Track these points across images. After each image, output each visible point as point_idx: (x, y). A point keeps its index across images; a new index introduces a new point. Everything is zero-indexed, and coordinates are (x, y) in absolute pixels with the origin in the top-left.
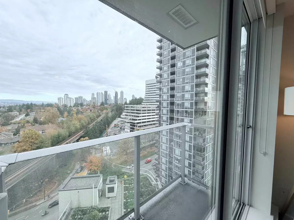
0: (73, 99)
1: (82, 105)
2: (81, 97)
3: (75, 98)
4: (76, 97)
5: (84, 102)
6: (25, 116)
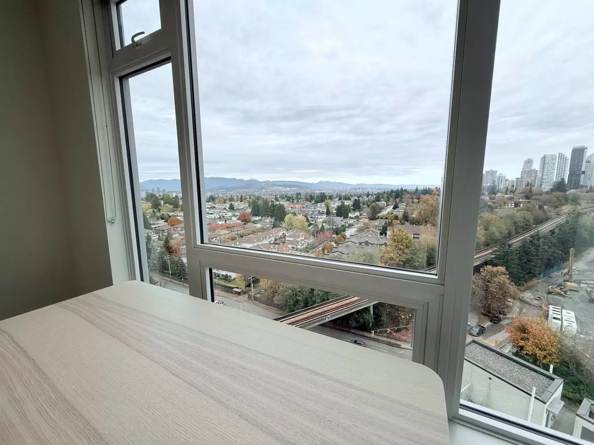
1: (492, 190)
2: (492, 173)
5: (499, 185)
6: (393, 209)
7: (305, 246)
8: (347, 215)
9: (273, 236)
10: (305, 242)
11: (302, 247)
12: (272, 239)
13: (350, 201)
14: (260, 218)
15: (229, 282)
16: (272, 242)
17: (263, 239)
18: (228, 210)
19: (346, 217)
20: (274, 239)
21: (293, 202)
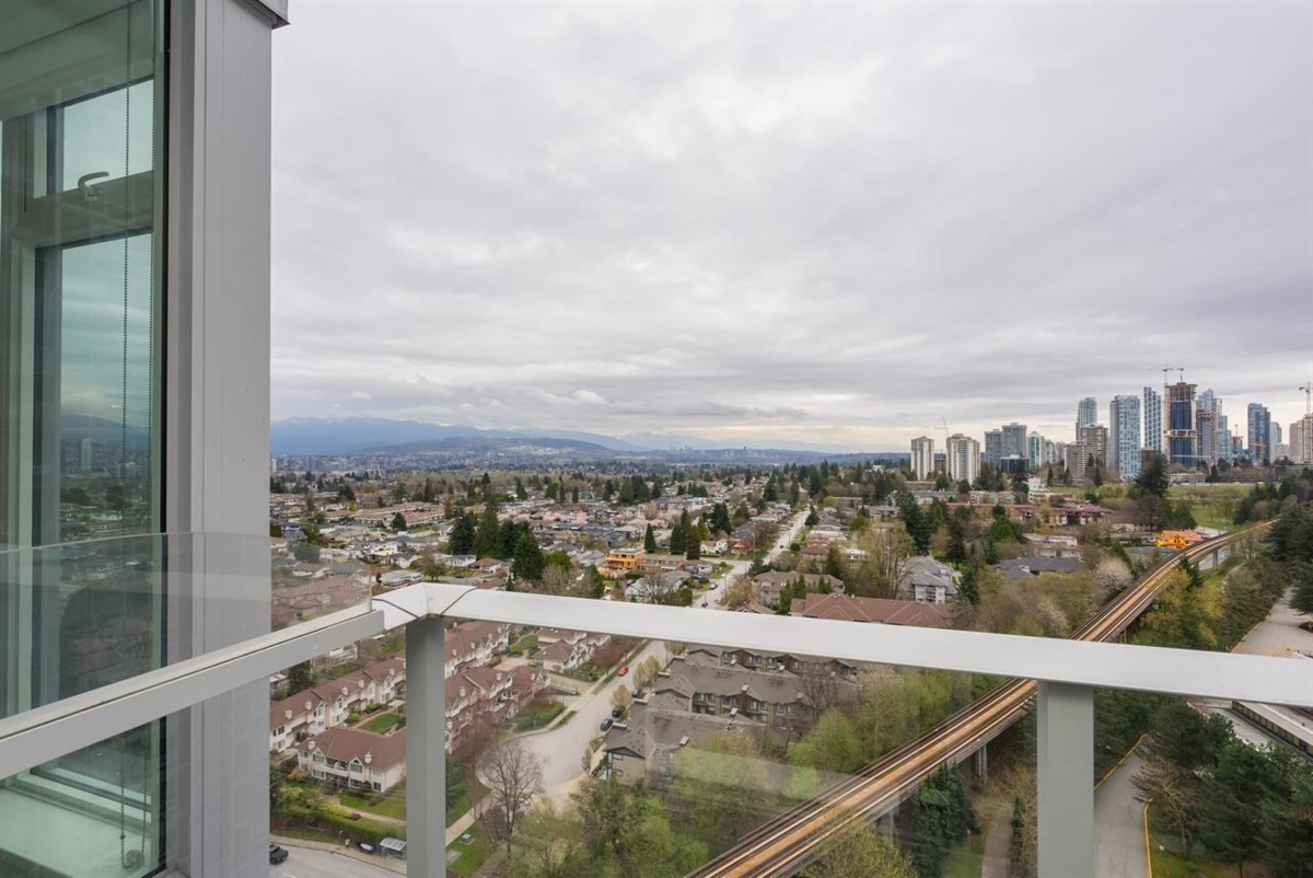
0: (976, 444)
1: (1020, 470)
2: (1016, 431)
3: (988, 435)
4: (990, 430)
5: (1033, 457)
6: (806, 524)
7: (587, 658)
8: (697, 547)
9: (503, 631)
10: (589, 646)
11: (581, 661)
12: (500, 640)
13: (705, 500)
14: (473, 561)
15: (373, 805)
16: (501, 649)
17: (477, 647)
18: (389, 528)
19: (695, 554)
20: (506, 641)
21: (563, 499)
